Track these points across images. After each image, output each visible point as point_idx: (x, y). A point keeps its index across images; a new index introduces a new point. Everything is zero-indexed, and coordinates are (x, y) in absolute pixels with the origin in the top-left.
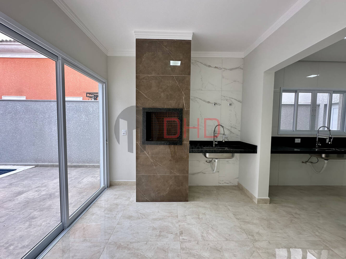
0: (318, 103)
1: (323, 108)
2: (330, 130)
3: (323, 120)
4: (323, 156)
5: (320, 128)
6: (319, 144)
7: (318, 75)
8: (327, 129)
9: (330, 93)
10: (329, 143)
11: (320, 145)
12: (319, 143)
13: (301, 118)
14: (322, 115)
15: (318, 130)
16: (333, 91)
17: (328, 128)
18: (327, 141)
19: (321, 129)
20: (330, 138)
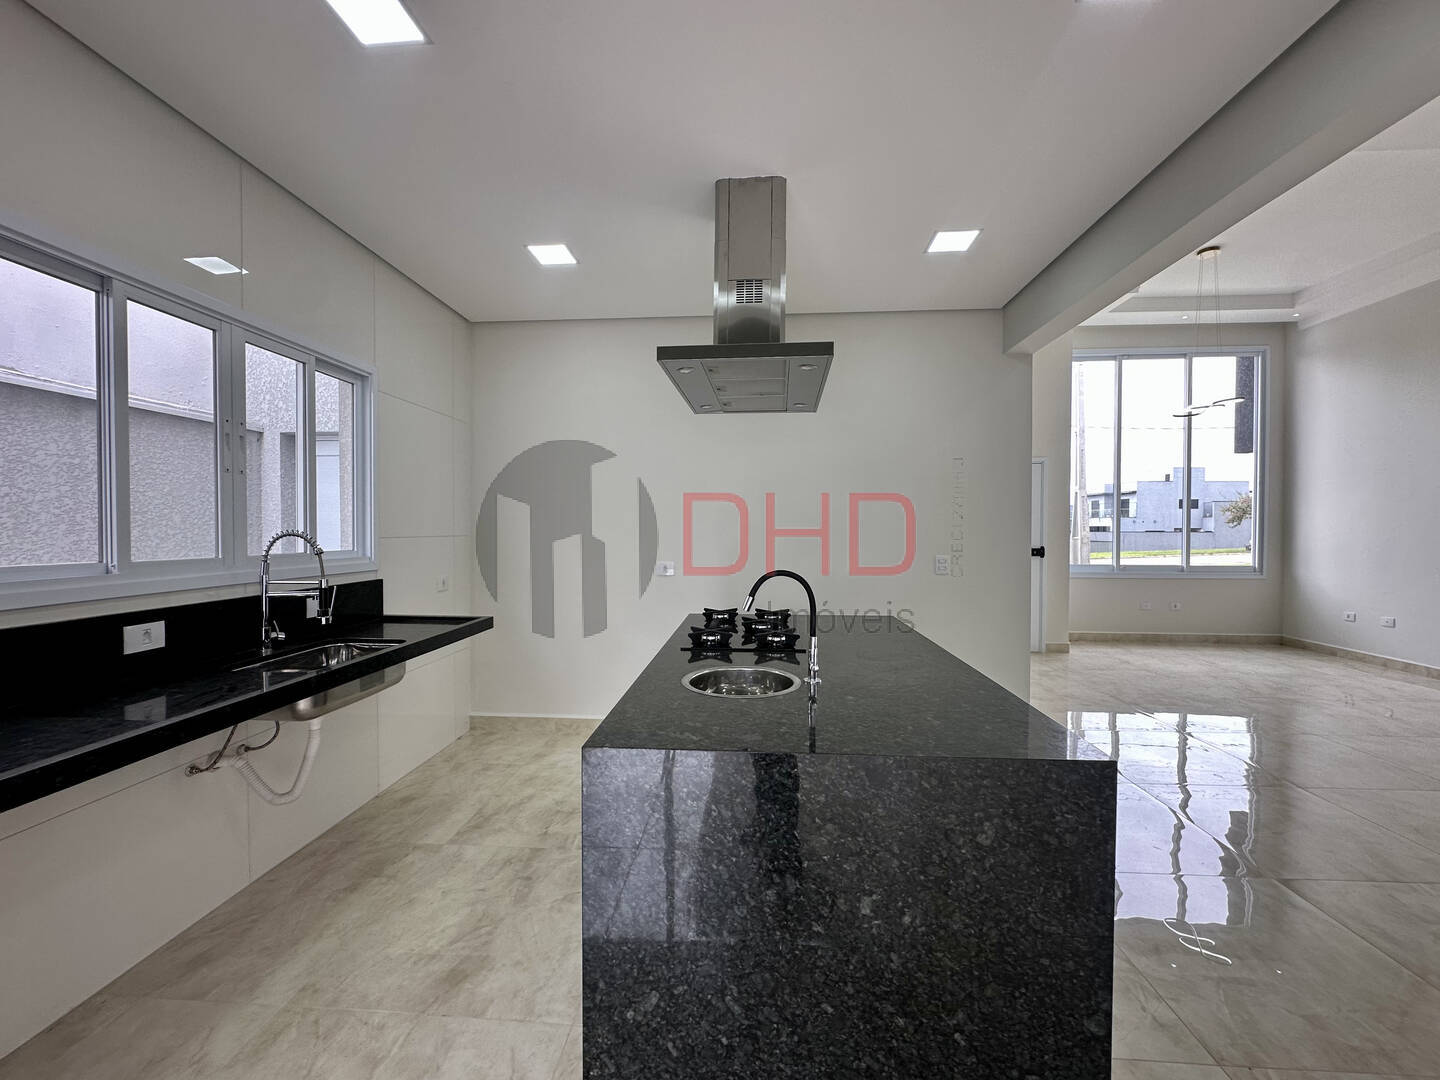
0: (253, 419)
1: (278, 448)
2: (320, 553)
3: (280, 507)
4: (303, 705)
5: (272, 544)
6: (274, 635)
7: (245, 272)
8: (306, 547)
9: (304, 364)
10: (324, 622)
11: (282, 636)
12: (274, 630)
13: (175, 494)
14: (277, 481)
15: (266, 556)
16: (317, 359)
17: (311, 541)
18: (313, 608)
19: (277, 549)
20: (325, 595)
